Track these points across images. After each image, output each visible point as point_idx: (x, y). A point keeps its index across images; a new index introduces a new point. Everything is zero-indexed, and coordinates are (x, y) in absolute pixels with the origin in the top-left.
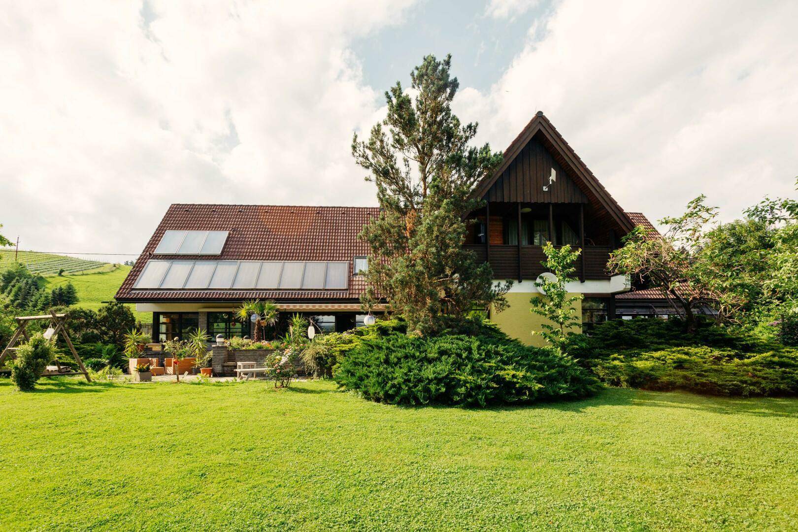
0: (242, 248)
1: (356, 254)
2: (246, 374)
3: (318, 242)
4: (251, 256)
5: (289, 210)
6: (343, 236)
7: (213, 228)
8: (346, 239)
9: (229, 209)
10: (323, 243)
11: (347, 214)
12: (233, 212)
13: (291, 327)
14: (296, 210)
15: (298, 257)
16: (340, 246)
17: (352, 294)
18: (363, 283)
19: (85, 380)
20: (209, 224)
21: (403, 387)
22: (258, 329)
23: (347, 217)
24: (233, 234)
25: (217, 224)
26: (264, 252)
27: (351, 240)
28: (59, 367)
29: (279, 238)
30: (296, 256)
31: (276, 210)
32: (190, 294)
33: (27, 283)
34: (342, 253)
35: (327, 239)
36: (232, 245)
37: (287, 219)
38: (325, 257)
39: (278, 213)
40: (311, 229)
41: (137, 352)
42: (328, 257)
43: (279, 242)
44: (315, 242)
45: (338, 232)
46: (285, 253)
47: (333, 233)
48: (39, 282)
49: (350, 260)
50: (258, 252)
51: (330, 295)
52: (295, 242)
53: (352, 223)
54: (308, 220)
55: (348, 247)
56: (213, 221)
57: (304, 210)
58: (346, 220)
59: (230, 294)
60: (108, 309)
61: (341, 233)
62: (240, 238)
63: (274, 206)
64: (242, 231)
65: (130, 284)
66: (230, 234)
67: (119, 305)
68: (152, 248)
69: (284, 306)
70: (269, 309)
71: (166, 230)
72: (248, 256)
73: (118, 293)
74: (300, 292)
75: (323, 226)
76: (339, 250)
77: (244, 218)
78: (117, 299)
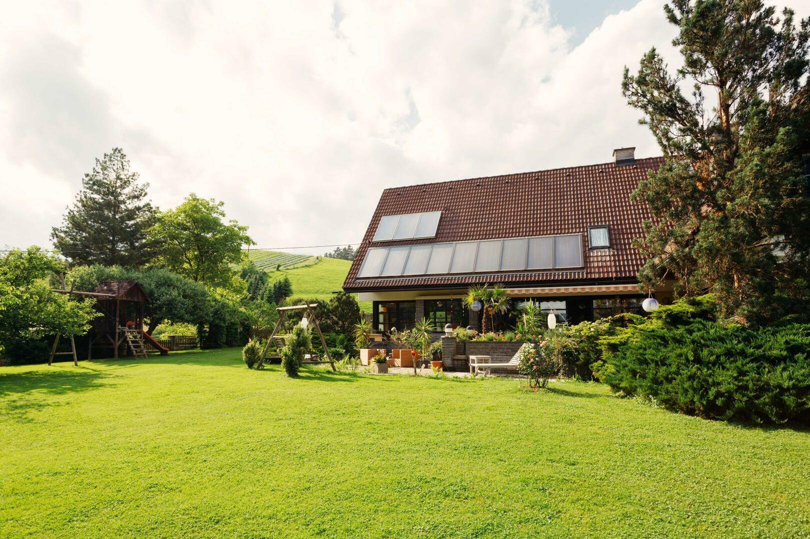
0: (456, 228)
1: (590, 223)
2: (481, 369)
3: (540, 214)
4: (467, 236)
5: (503, 180)
6: (571, 203)
7: (425, 209)
8: (574, 207)
9: (439, 187)
10: (547, 213)
11: (573, 176)
12: (443, 190)
13: (524, 315)
14: (511, 179)
15: (519, 232)
16: (568, 216)
17: (591, 273)
18: (604, 259)
19: (331, 369)
20: (421, 206)
21: (737, 396)
22: (486, 317)
23: (573, 179)
24: (445, 214)
25: (429, 205)
26: (480, 231)
27: (582, 206)
28: (311, 356)
29: (495, 213)
30: (516, 233)
31: (488, 182)
32: (409, 281)
33: (256, 279)
34: (572, 224)
35: (550, 209)
36: (445, 226)
37: (501, 191)
38: (551, 230)
39: (490, 185)
40: (531, 199)
41: (366, 342)
42: (554, 229)
43: (495, 217)
44: (537, 214)
45: (564, 199)
46: (503, 229)
47: (557, 200)
48: (264, 278)
49: (583, 231)
50: (474, 231)
51: (562, 275)
52: (514, 216)
53: (580, 186)
54: (525, 188)
55: (579, 215)
56: (424, 202)
57: (520, 178)
58: (573, 183)
59: (448, 280)
60: (339, 299)
61: (567, 199)
62: (453, 217)
63: (486, 178)
64: (455, 209)
65: (355, 273)
66: (442, 214)
67: (347, 295)
68: (371, 236)
69: (516, 291)
70: (499, 295)
71: (381, 216)
72: (464, 236)
73: (345, 283)
74: (526, 274)
75: (544, 194)
76: (568, 220)
77: (455, 195)
78: (345, 289)
